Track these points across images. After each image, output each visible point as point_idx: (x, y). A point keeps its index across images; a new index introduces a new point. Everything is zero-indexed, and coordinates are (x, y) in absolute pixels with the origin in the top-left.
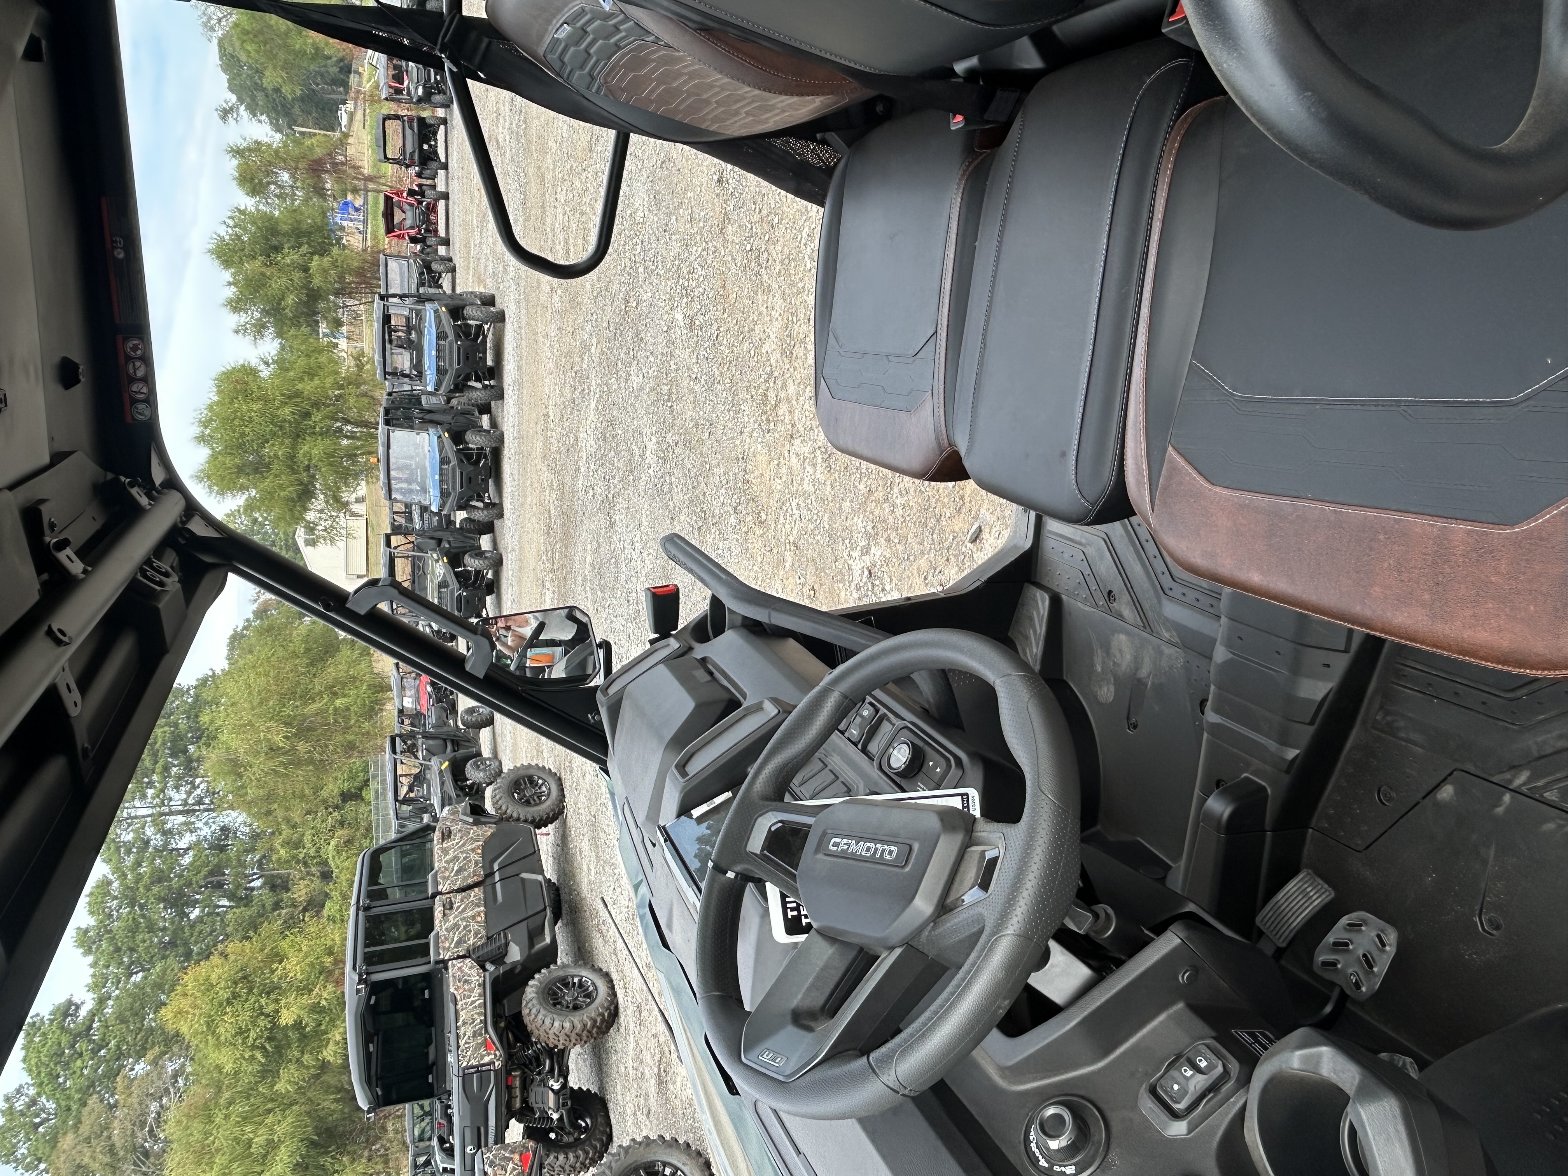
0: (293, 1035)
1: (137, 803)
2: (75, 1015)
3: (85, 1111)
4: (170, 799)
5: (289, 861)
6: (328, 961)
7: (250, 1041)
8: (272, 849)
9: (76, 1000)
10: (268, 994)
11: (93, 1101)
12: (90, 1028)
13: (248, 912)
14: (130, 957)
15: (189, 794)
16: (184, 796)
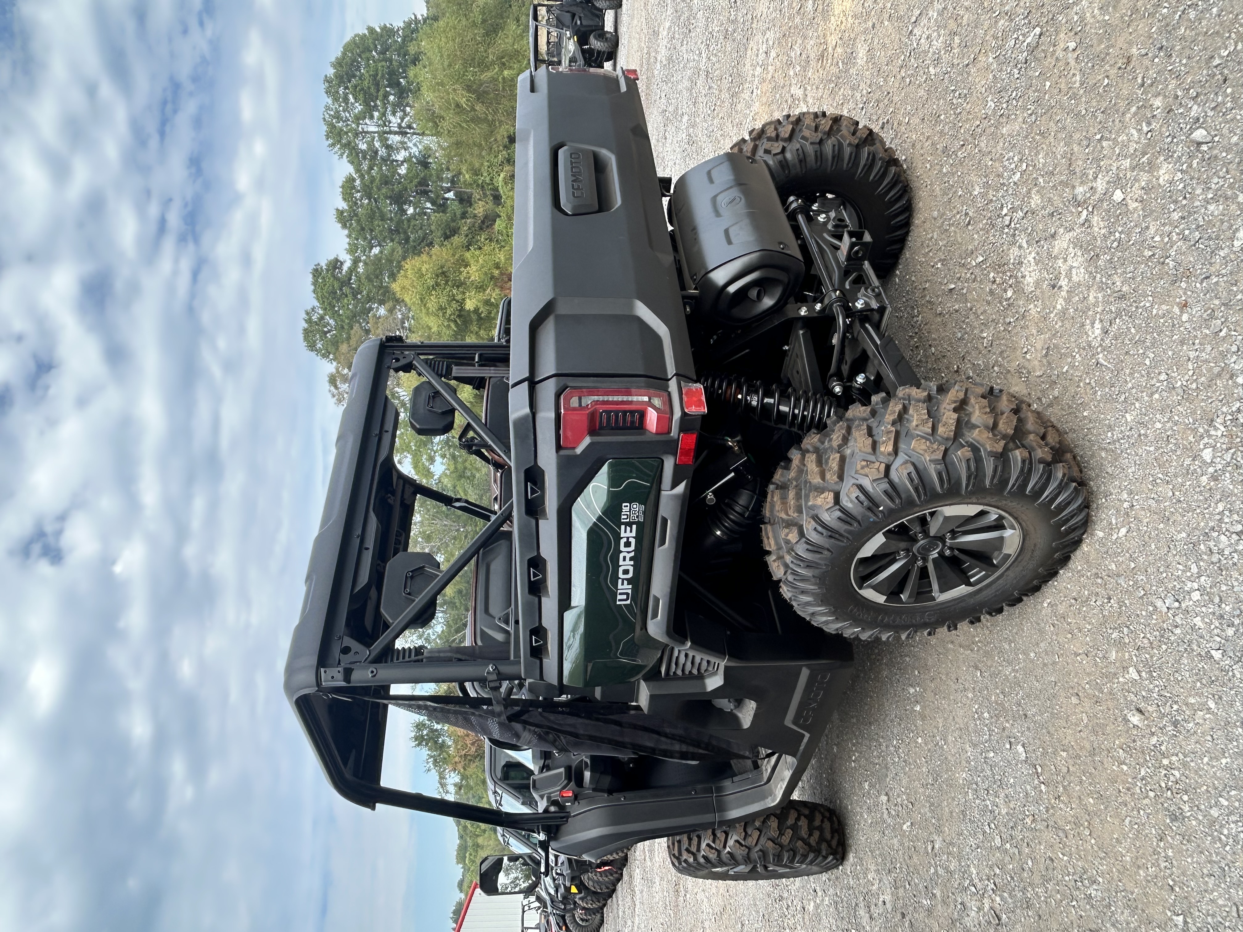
0: (474, 317)
1: (367, 121)
2: (340, 268)
3: (352, 332)
4: (390, 122)
5: (471, 184)
6: (496, 272)
7: (447, 316)
8: (460, 173)
9: (341, 259)
10: (458, 287)
11: (356, 327)
12: (350, 279)
13: (446, 217)
14: (371, 235)
15: (402, 119)
16: (399, 121)
